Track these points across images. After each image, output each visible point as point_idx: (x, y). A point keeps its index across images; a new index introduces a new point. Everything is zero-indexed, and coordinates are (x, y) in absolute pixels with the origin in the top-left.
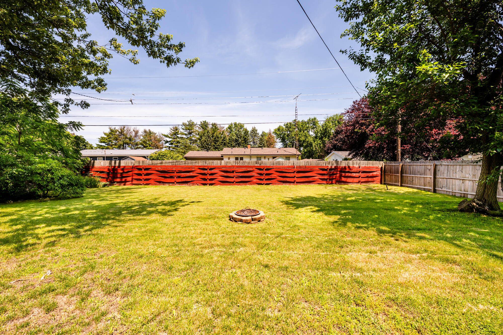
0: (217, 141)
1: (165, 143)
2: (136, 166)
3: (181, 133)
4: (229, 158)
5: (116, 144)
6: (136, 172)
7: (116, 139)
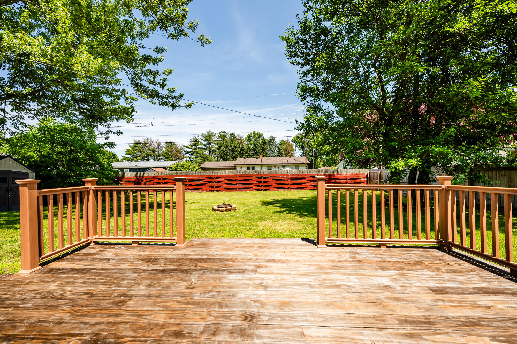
0: (235, 151)
1: (186, 154)
2: (156, 176)
3: (200, 144)
4: (241, 168)
5: (140, 156)
6: (156, 181)
7: (141, 152)
